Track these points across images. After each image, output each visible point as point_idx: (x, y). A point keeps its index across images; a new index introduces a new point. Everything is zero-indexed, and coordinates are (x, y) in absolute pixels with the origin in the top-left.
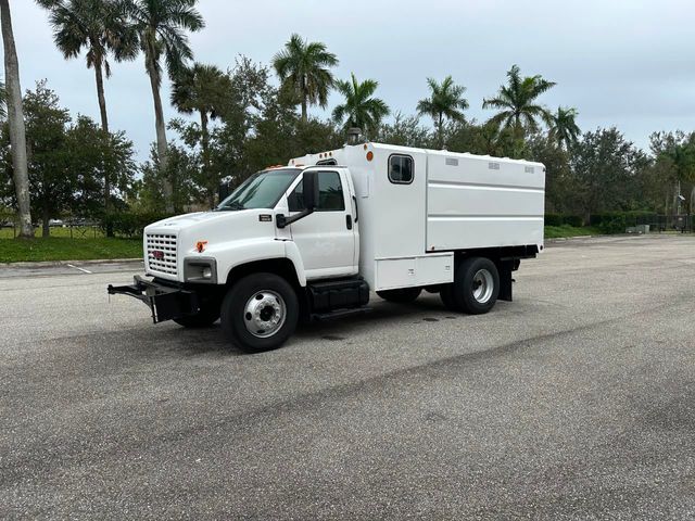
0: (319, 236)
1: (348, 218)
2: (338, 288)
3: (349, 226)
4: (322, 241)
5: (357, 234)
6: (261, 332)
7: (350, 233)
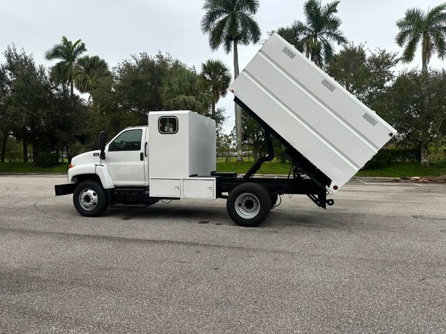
0: (122, 163)
1: (142, 154)
2: (131, 192)
3: (142, 159)
4: (124, 166)
5: (146, 163)
6: (86, 207)
7: (142, 163)
